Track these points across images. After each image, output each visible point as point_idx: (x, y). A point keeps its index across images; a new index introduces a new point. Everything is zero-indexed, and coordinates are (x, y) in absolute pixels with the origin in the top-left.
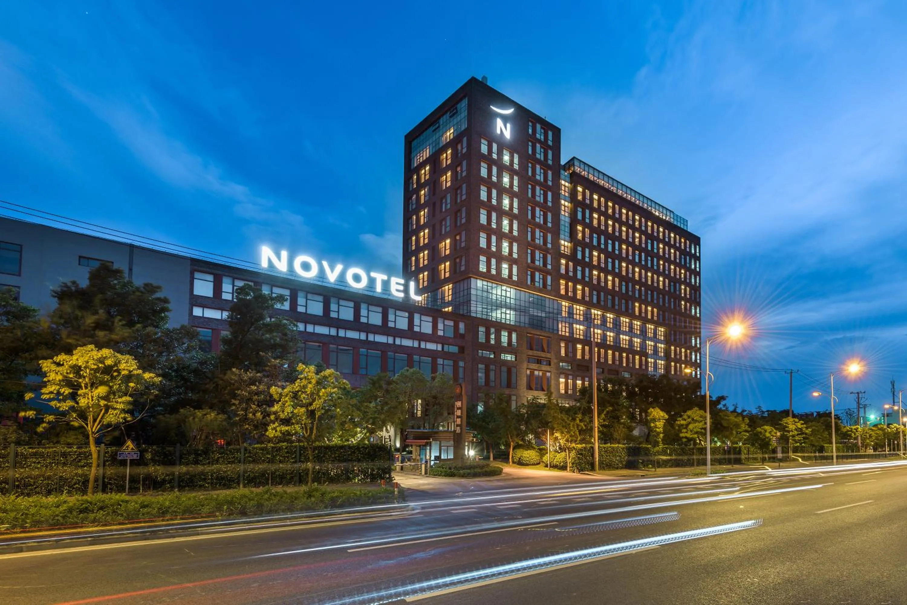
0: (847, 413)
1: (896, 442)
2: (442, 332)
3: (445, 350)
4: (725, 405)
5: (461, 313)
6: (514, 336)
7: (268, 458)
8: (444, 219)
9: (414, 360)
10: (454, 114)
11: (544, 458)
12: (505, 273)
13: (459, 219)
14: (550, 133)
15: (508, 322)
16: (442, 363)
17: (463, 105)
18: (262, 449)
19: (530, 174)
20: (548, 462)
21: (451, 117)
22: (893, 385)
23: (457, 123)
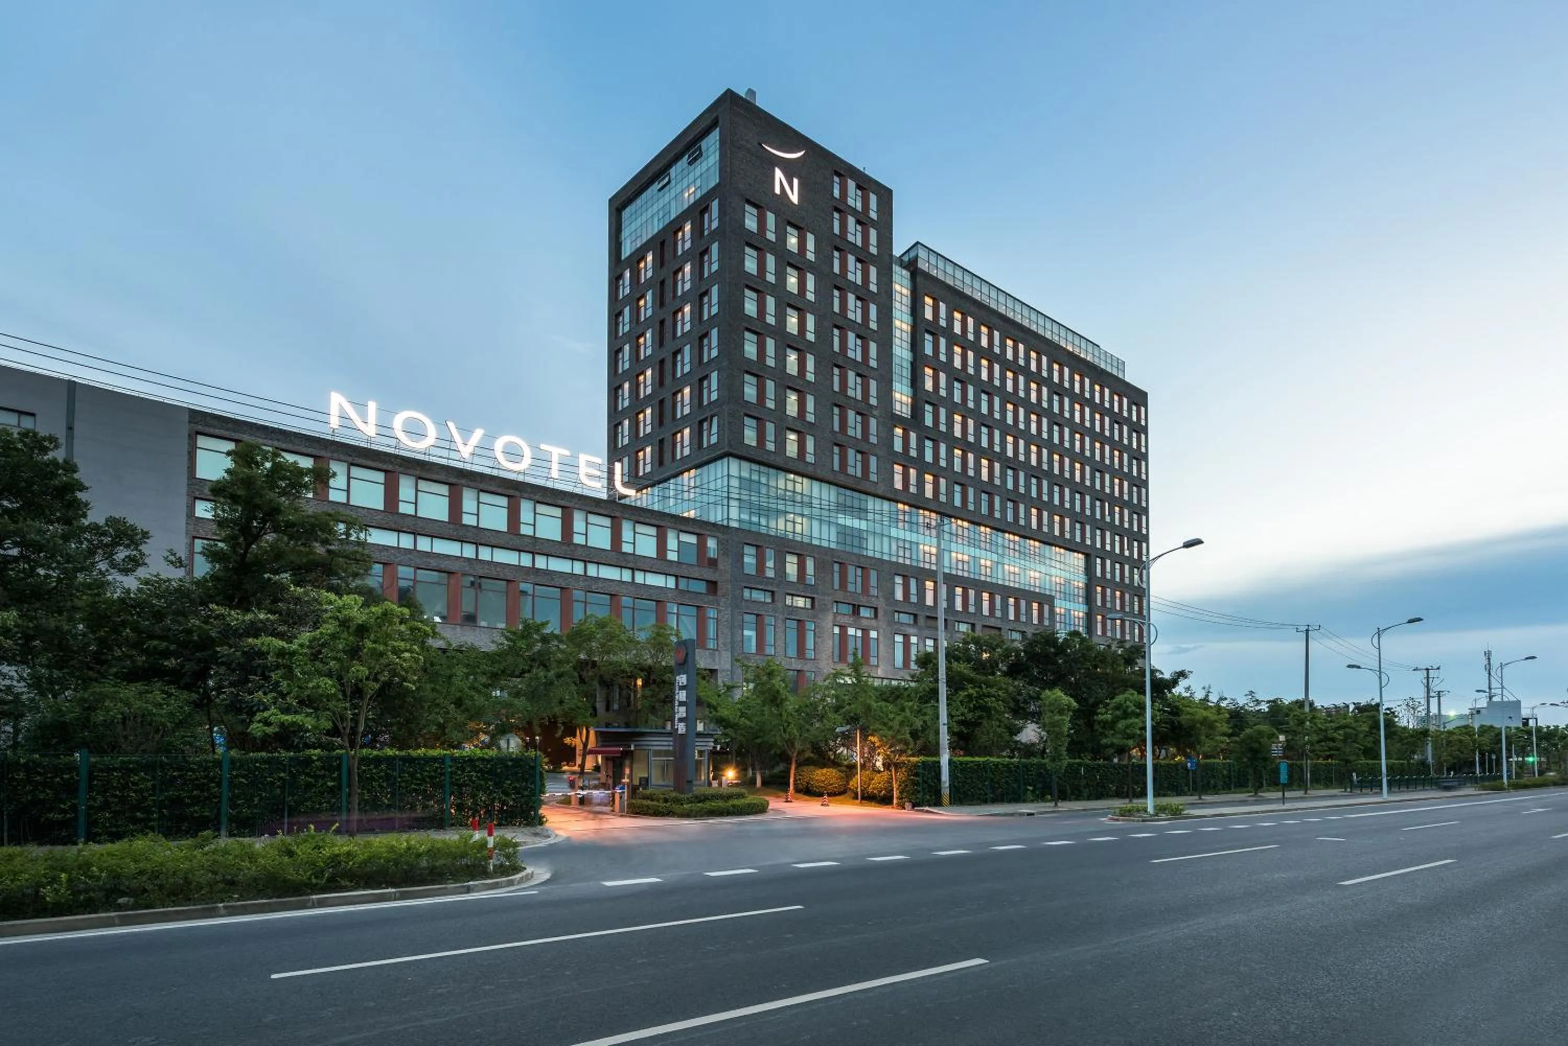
0: (1407, 705)
1: (1494, 757)
2: (676, 554)
3: (680, 588)
4: (1188, 689)
5: (712, 520)
6: (810, 565)
7: (281, 778)
8: (679, 351)
9: (623, 604)
10: (695, 159)
11: (851, 783)
12: (792, 449)
13: (706, 349)
14: (873, 198)
15: (798, 538)
16: (675, 611)
17: (712, 144)
18: (268, 761)
19: (837, 270)
20: (859, 790)
21: (690, 163)
22: (1489, 659)
23: (701, 175)
